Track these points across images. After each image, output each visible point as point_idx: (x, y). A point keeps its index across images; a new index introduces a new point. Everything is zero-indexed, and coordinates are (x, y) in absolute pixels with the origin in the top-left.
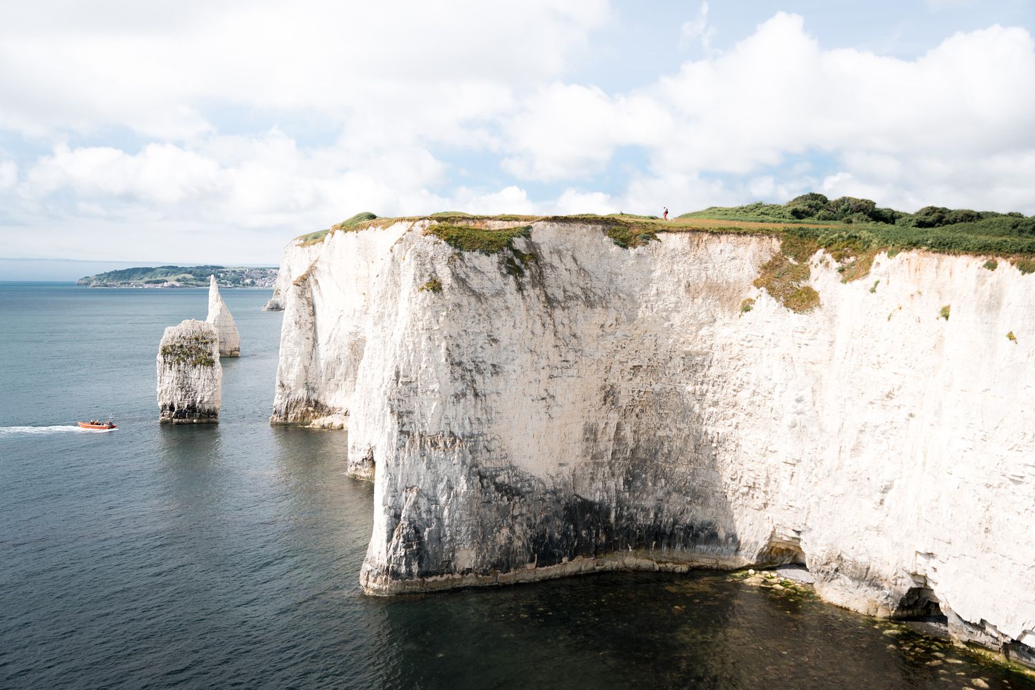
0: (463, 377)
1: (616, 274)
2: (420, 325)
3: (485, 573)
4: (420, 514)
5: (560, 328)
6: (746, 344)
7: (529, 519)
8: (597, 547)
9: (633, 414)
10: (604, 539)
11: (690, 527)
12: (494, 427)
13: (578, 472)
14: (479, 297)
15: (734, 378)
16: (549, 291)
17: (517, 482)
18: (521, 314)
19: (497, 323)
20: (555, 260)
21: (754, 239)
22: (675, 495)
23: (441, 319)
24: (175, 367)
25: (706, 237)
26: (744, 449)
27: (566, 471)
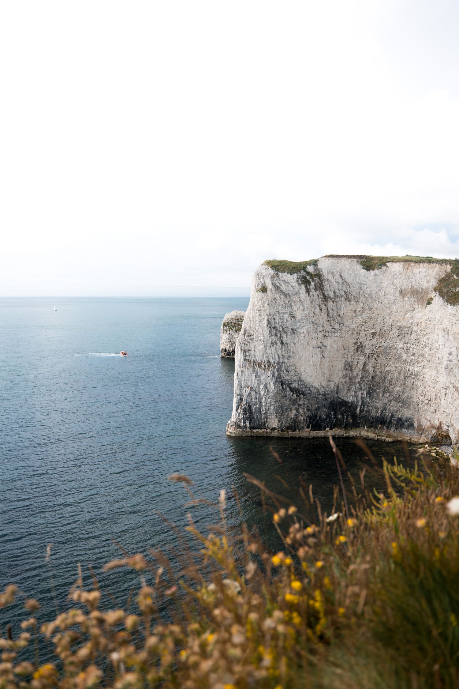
0: (276, 335)
1: (363, 284)
2: (256, 308)
3: (282, 430)
4: (252, 399)
5: (331, 311)
6: (428, 322)
7: (308, 407)
8: (346, 424)
9: (373, 358)
10: (351, 421)
11: (400, 419)
12: (292, 360)
13: (341, 386)
14: (286, 295)
15: (423, 340)
16: (326, 293)
17: (303, 388)
18: (307, 304)
19: (295, 308)
20: (330, 277)
21: (437, 265)
22: (393, 402)
23: (266, 305)
24: (228, 332)
25: (412, 264)
26: (426, 379)
27: (332, 385)
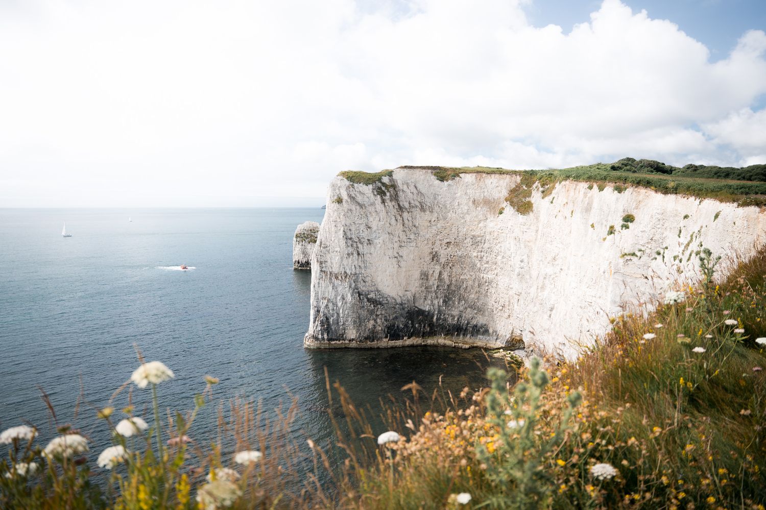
0: (352, 245)
1: (438, 195)
2: (331, 219)
3: (360, 341)
4: (329, 311)
5: (406, 222)
6: (500, 231)
7: (385, 316)
8: (424, 333)
9: (448, 267)
10: (428, 329)
11: (476, 326)
12: (368, 271)
13: (417, 295)
14: (361, 206)
15: (496, 249)
16: (401, 204)
17: (380, 298)
18: (383, 214)
19: (371, 219)
20: (405, 188)
21: (508, 176)
22: (469, 309)
23: (341, 216)
24: (301, 243)
25: (484, 175)
26: (500, 286)
27: (409, 295)
